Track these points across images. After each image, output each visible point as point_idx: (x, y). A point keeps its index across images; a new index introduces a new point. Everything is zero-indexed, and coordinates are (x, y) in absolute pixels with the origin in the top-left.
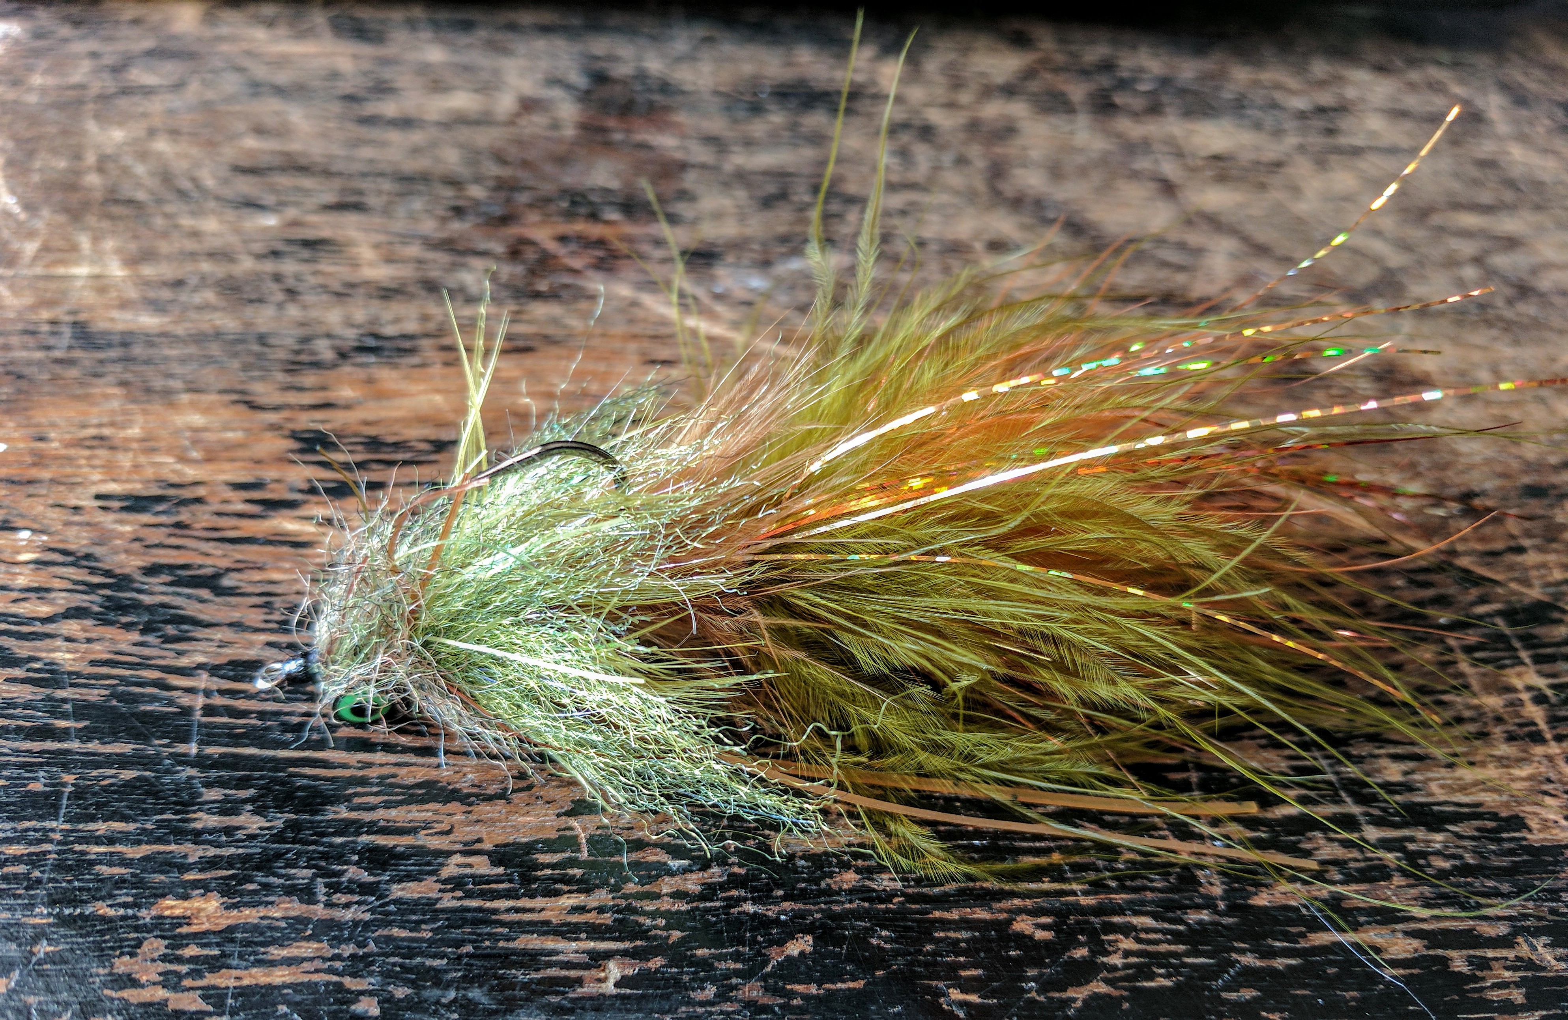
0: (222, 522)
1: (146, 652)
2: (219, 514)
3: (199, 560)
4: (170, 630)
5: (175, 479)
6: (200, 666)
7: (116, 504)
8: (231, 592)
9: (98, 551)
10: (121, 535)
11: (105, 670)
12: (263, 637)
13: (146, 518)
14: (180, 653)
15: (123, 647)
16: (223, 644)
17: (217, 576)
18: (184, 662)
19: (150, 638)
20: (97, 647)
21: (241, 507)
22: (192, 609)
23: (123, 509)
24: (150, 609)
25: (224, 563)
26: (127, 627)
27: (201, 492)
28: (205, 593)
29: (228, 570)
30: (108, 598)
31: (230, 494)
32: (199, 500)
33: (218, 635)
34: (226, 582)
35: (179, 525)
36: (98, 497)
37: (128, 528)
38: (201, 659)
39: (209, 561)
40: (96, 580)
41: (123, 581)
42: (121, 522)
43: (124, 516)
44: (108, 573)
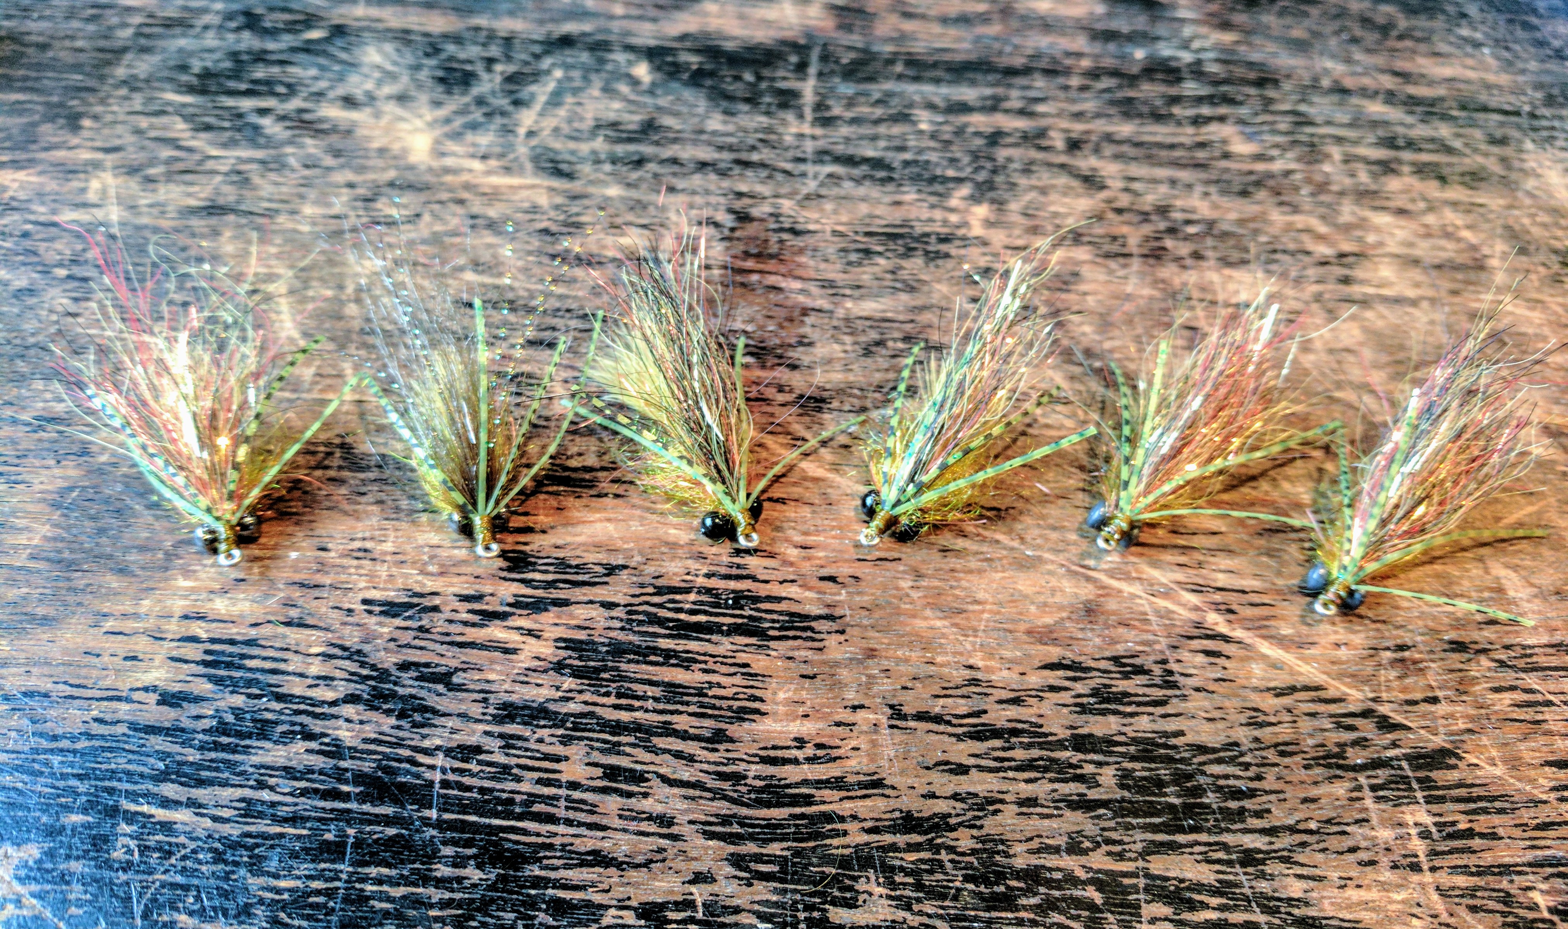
0: (453, 628)
1: (401, 734)
2: (450, 621)
3: (436, 660)
4: (417, 717)
5: (418, 589)
6: (438, 748)
7: (377, 609)
8: (460, 688)
9: (366, 648)
10: (381, 636)
11: (372, 747)
12: (481, 727)
13: (398, 622)
14: (424, 737)
15: (386, 729)
16: (453, 731)
17: (450, 674)
18: (426, 744)
19: (402, 723)
20: (367, 727)
21: (465, 616)
22: (432, 701)
23: (382, 613)
24: (402, 698)
25: (454, 663)
26: (388, 712)
27: (437, 601)
28: (440, 688)
29: (457, 670)
30: (374, 688)
31: (457, 605)
32: (435, 609)
33: (450, 723)
34: (455, 680)
35: (421, 629)
36: (365, 602)
37: (385, 630)
38: (438, 742)
39: (443, 661)
40: (365, 672)
41: (384, 675)
42: (380, 624)
43: (382, 619)
44: (373, 667)
